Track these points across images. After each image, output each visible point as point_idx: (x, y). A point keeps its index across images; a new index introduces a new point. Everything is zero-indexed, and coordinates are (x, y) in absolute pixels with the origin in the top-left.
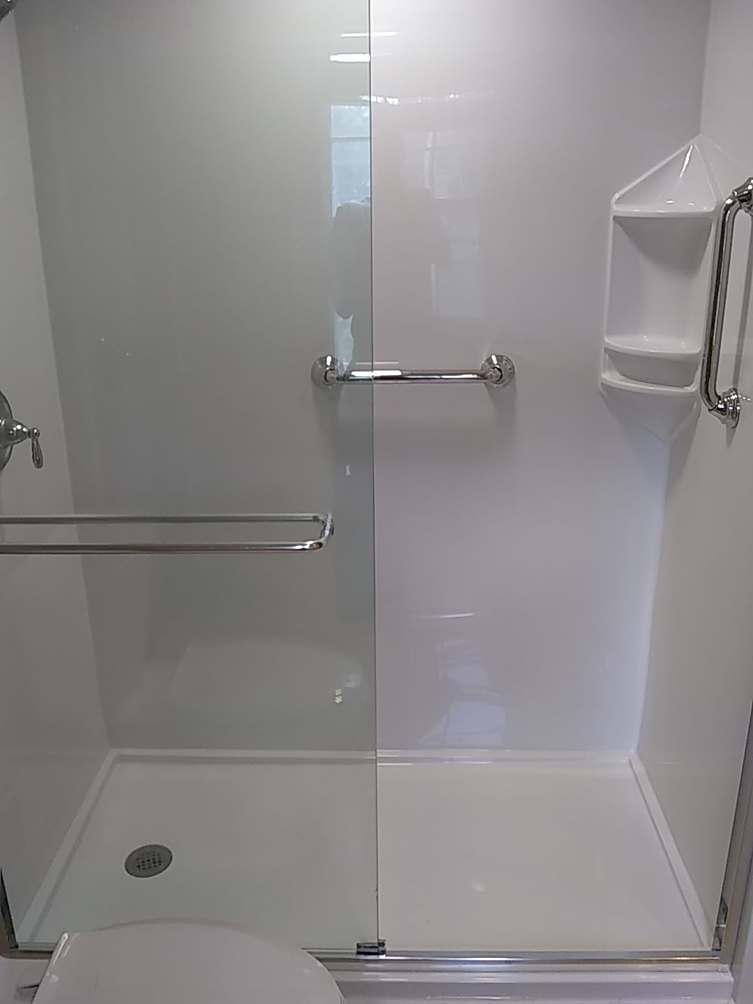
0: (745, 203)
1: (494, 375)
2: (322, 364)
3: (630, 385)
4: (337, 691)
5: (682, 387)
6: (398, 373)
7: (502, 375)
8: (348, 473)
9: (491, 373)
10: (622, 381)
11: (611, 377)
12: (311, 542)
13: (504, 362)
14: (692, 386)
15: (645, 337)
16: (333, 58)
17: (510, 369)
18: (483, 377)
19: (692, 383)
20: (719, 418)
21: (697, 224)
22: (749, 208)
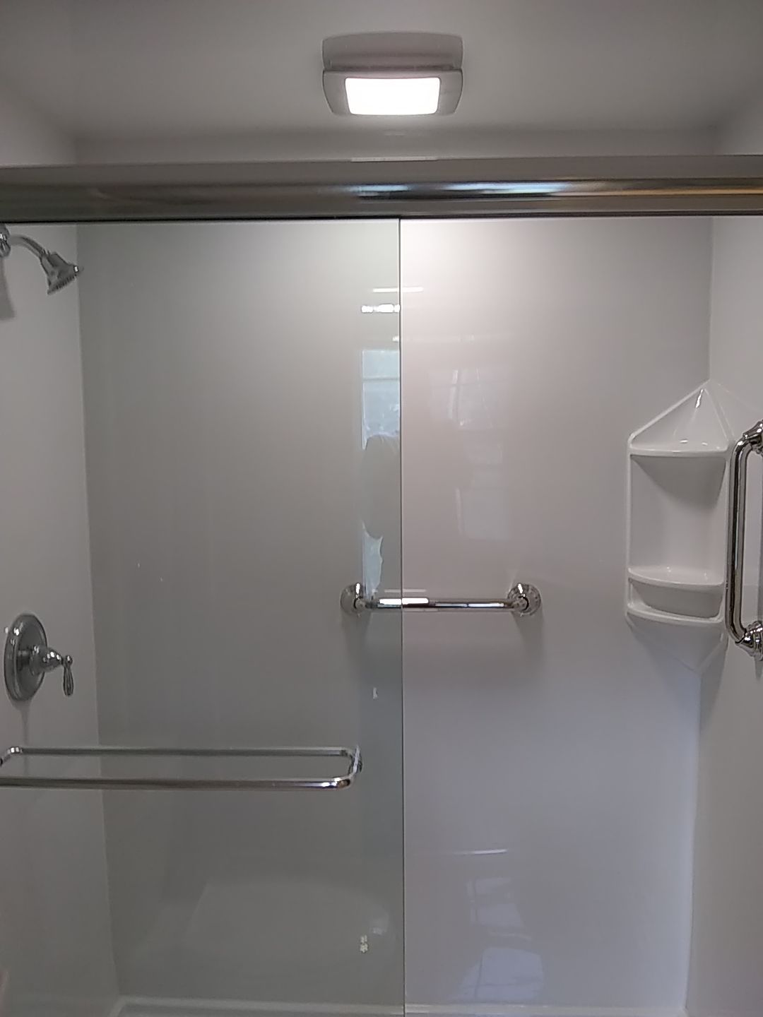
0: (756, 445)
1: (521, 604)
2: (352, 591)
3: (655, 615)
4: (363, 938)
5: (708, 618)
6: (425, 601)
7: (528, 604)
8: (375, 695)
9: (518, 602)
10: (647, 610)
11: (637, 607)
12: (338, 779)
13: (530, 591)
14: (718, 617)
15: (668, 568)
16: (365, 309)
17: (536, 598)
18: (509, 605)
19: (717, 614)
20: (746, 651)
21: (711, 463)
22: (760, 450)
